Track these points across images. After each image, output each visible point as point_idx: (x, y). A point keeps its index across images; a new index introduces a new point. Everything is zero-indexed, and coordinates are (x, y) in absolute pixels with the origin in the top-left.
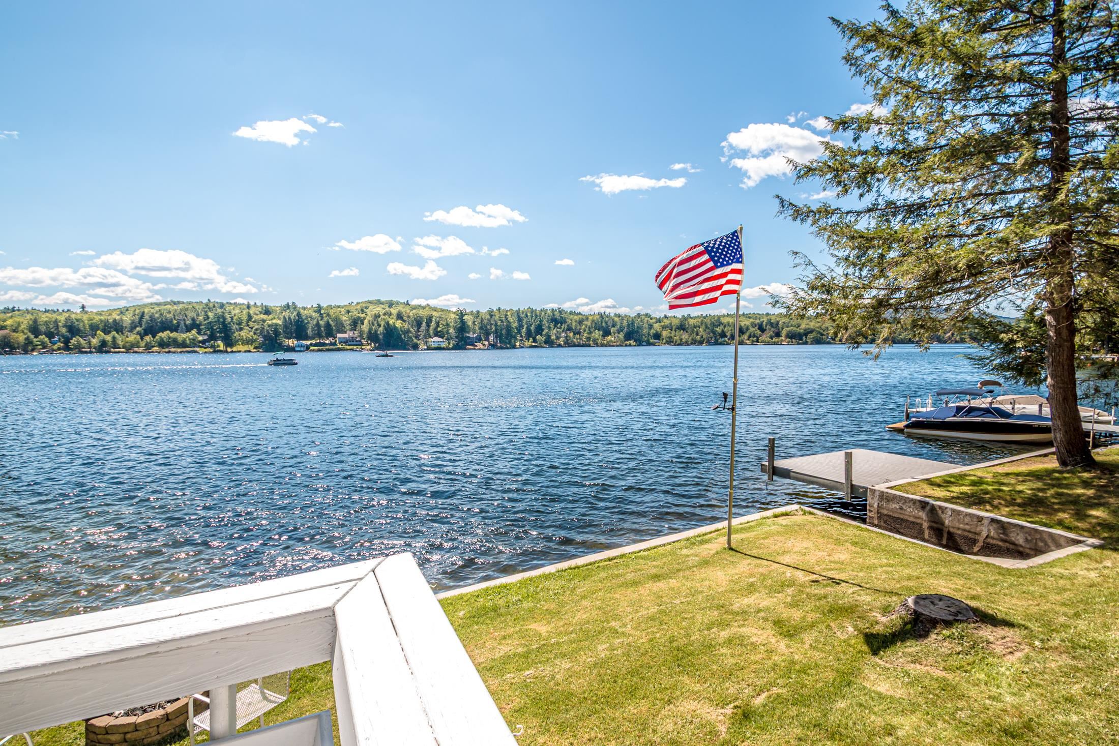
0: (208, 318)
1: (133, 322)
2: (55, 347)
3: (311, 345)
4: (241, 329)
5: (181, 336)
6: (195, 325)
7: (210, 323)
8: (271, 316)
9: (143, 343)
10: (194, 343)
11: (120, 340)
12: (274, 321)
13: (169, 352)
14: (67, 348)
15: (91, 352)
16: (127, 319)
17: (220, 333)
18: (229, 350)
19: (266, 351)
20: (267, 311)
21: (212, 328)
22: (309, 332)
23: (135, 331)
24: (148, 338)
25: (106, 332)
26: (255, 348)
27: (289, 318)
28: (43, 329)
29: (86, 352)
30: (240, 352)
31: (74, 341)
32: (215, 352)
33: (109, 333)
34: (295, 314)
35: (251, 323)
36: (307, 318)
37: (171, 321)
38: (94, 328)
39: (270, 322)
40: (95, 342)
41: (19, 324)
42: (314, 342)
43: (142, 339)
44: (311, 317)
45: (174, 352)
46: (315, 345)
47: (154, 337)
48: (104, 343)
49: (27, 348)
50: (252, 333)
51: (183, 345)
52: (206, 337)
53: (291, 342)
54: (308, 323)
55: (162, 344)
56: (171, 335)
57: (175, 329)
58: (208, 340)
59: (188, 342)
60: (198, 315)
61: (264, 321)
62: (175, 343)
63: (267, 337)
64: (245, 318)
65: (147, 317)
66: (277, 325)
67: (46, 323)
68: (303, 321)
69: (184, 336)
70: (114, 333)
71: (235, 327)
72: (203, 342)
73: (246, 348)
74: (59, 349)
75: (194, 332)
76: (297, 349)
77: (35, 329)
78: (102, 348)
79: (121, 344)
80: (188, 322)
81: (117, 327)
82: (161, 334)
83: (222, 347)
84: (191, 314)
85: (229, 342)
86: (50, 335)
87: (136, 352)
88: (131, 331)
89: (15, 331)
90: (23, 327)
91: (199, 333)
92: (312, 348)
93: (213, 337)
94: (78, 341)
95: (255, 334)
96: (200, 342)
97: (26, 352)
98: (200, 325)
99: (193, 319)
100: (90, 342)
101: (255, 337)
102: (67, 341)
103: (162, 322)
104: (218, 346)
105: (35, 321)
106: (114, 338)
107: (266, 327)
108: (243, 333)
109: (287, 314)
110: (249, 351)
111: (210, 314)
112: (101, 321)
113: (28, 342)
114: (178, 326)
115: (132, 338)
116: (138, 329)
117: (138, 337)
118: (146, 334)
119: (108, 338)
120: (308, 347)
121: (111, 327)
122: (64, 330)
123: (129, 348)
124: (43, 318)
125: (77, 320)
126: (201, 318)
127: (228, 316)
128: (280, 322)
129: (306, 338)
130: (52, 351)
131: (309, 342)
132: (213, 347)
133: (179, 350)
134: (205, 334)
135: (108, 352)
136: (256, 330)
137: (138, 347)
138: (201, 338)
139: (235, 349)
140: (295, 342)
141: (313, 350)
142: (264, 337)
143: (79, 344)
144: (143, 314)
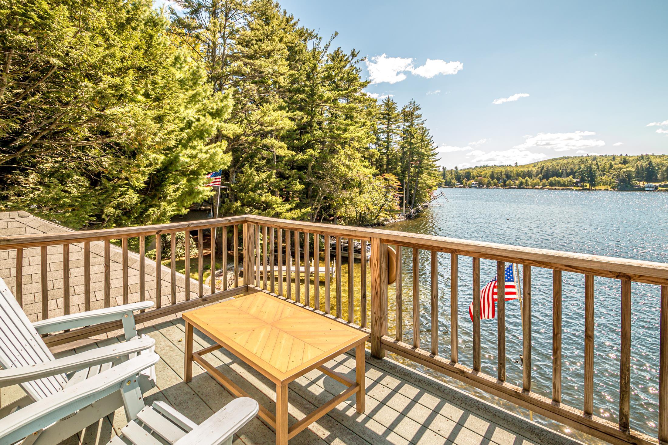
0: (581, 168)
1: (537, 171)
2: (500, 185)
3: (660, 186)
4: (604, 174)
5: (562, 180)
6: (572, 173)
7: (582, 171)
8: (627, 165)
9: (541, 184)
10: (570, 184)
11: (530, 181)
12: (629, 169)
13: (555, 189)
14: (504, 186)
15: (515, 188)
16: (535, 170)
17: (588, 177)
18: (593, 188)
19: (619, 190)
20: (625, 162)
21: (582, 174)
22: (659, 176)
23: (538, 177)
24: (544, 181)
25: (523, 177)
26: (612, 188)
27: (642, 166)
28: (495, 176)
29: (513, 188)
30: (600, 190)
31: (507, 182)
32: (582, 189)
33: (525, 177)
34: (647, 163)
35: (611, 171)
36: (658, 165)
37: (559, 170)
38: (518, 175)
39: (625, 170)
40: (517, 182)
41: (486, 174)
42: (663, 184)
43: (541, 181)
44: (662, 165)
45: (559, 189)
46: (663, 186)
47: (547, 180)
48: (521, 183)
49: (488, 186)
50: (611, 178)
51: (564, 185)
52: (578, 180)
53: (641, 184)
54: (659, 169)
55: (551, 184)
56: (557, 179)
57: (559, 175)
58: (580, 182)
59: (566, 183)
60: (575, 166)
61: (621, 169)
62: (559, 184)
63: (623, 180)
64: (608, 167)
65: (545, 169)
66: (630, 171)
67: (497, 173)
68: (654, 168)
69: (565, 179)
70: (527, 177)
71: (598, 173)
72: (577, 183)
73: (605, 187)
74: (501, 186)
75: (571, 177)
76: (646, 189)
77: (492, 177)
78: (521, 186)
79: (530, 183)
80: (568, 171)
81: (529, 174)
82: (551, 179)
83: (588, 186)
84: (571, 166)
85: (593, 183)
86: (498, 179)
87: (537, 189)
88: (536, 176)
89: (485, 177)
90: (488, 175)
91: (574, 178)
92: (660, 188)
93: (583, 180)
94: (510, 182)
95: (613, 178)
96: (574, 183)
97: (488, 187)
98: (575, 173)
99: (572, 169)
100: (515, 183)
101: (612, 180)
102: (505, 182)
103: (553, 171)
104: (586, 186)
105: (493, 172)
106: (527, 180)
107: (622, 173)
108: (604, 178)
109: (639, 164)
110: (607, 190)
111: (582, 166)
112: (522, 171)
113: (489, 182)
114: (562, 173)
115: (536, 180)
116: (540, 175)
117: (539, 180)
118: (543, 178)
119: (524, 181)
120: (656, 188)
121: (526, 175)
122: (504, 177)
123: (534, 187)
124: (497, 170)
125: (511, 171)
126: (576, 168)
127: (594, 167)
128: (633, 169)
129: (657, 180)
130: (498, 187)
131: (657, 184)
132: (582, 186)
133: (561, 188)
134: (577, 178)
135: (523, 188)
136: (614, 175)
137: (539, 186)
138: (575, 181)
139: (597, 188)
140: (646, 184)
141: (661, 191)
142: (619, 180)
143: (510, 183)
144: (543, 167)
